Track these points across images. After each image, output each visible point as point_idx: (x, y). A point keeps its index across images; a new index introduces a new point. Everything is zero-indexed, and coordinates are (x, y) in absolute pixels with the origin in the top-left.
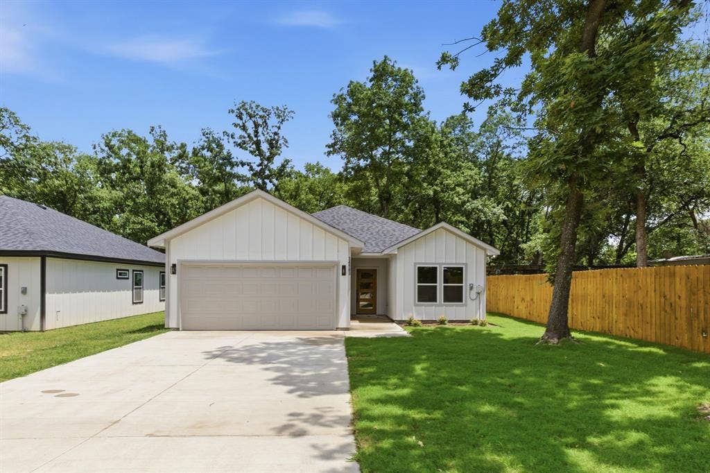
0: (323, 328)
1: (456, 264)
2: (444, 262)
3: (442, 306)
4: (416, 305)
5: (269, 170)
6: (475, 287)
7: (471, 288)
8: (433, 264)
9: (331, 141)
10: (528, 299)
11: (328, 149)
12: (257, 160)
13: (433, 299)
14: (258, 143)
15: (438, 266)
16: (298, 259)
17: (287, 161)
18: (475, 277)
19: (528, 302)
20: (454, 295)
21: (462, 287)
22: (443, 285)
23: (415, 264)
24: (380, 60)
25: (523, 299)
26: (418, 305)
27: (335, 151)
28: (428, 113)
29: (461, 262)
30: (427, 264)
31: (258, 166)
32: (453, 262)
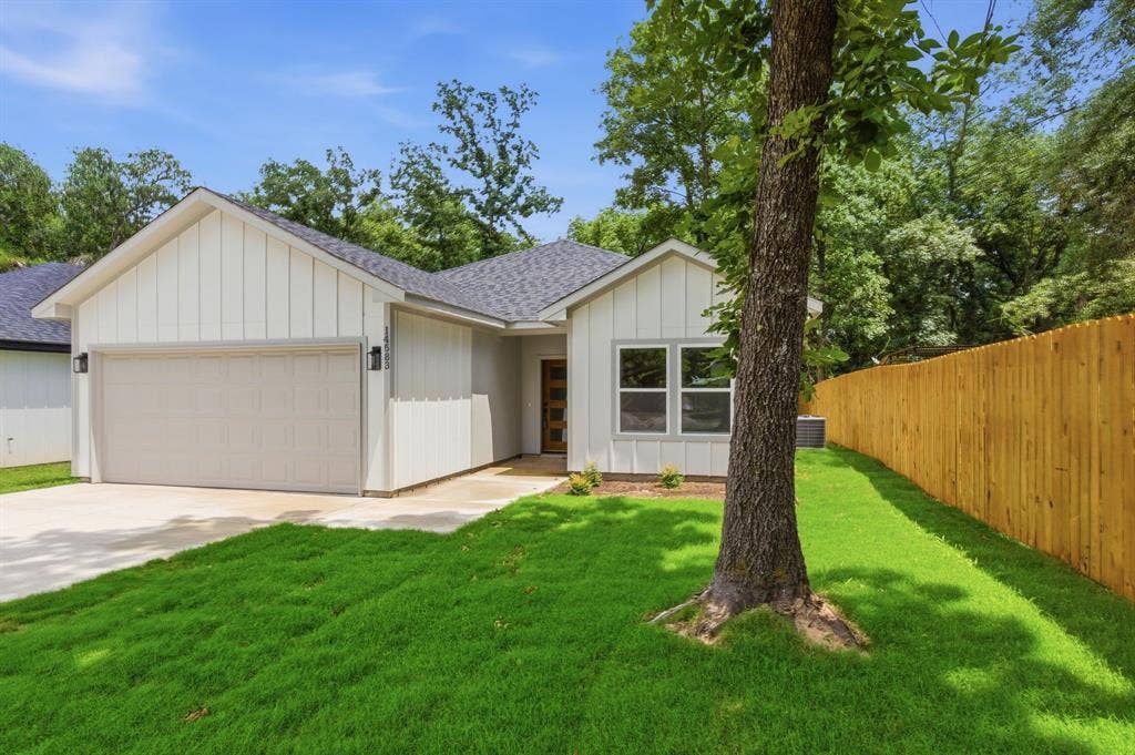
1: (712, 341)
2: (682, 335)
3: (678, 440)
4: (615, 439)
8: (655, 341)
11: (598, 152)
12: (481, 184)
13: (658, 424)
15: (667, 346)
22: (681, 390)
23: (615, 342)
26: (621, 439)
30: (640, 341)
31: (483, 193)
32: (704, 337)
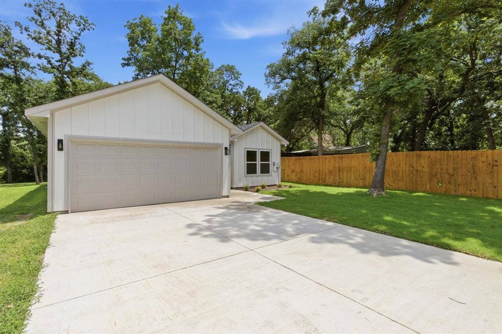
0: (208, 197)
1: (266, 149)
2: (260, 148)
3: (260, 176)
4: (245, 177)
5: (71, 67)
6: (276, 164)
7: (274, 165)
8: (254, 149)
9: (127, 56)
10: (298, 170)
11: (123, 62)
12: (57, 56)
13: (255, 172)
14: (59, 42)
15: (257, 150)
16: (192, 141)
17: (89, 64)
18: (275, 158)
19: (298, 172)
20: (265, 169)
21: (269, 164)
22: (260, 162)
23: (245, 148)
24: (173, 6)
25: (293, 171)
26: (247, 177)
27: (128, 65)
28: (204, 53)
29: (269, 148)
30: (251, 149)
31: (57, 61)
32: (265, 148)
